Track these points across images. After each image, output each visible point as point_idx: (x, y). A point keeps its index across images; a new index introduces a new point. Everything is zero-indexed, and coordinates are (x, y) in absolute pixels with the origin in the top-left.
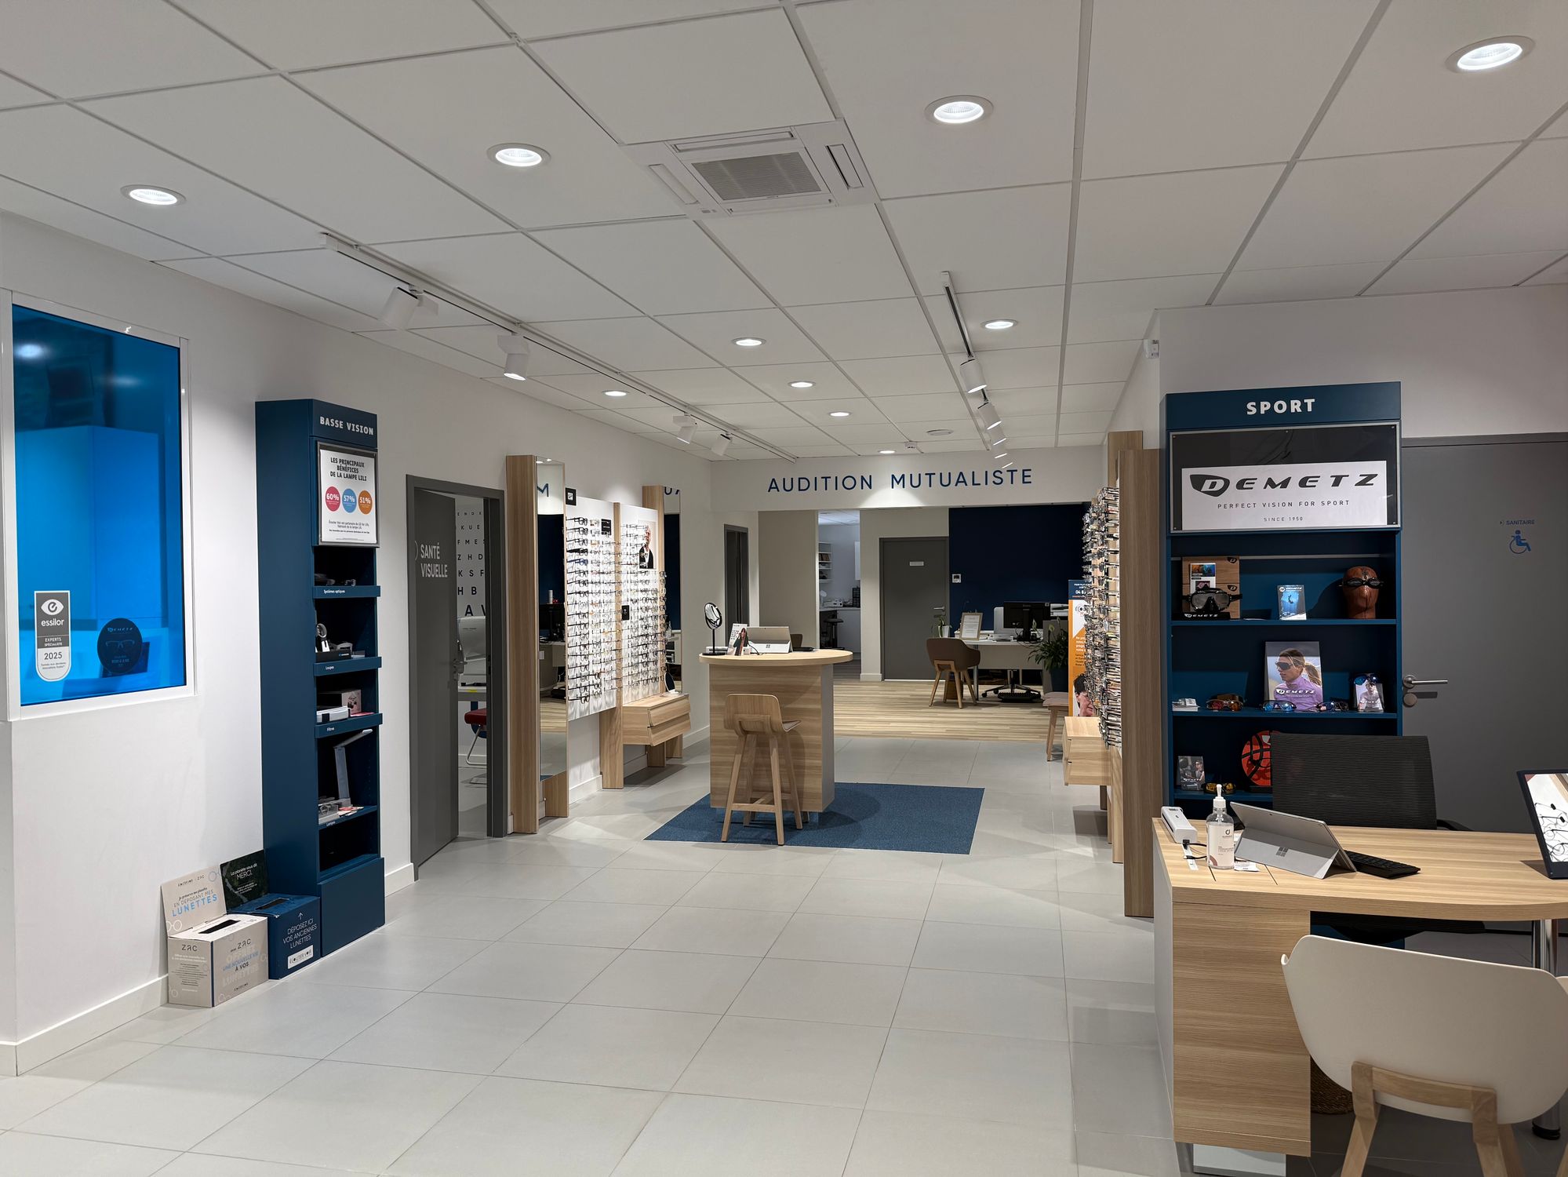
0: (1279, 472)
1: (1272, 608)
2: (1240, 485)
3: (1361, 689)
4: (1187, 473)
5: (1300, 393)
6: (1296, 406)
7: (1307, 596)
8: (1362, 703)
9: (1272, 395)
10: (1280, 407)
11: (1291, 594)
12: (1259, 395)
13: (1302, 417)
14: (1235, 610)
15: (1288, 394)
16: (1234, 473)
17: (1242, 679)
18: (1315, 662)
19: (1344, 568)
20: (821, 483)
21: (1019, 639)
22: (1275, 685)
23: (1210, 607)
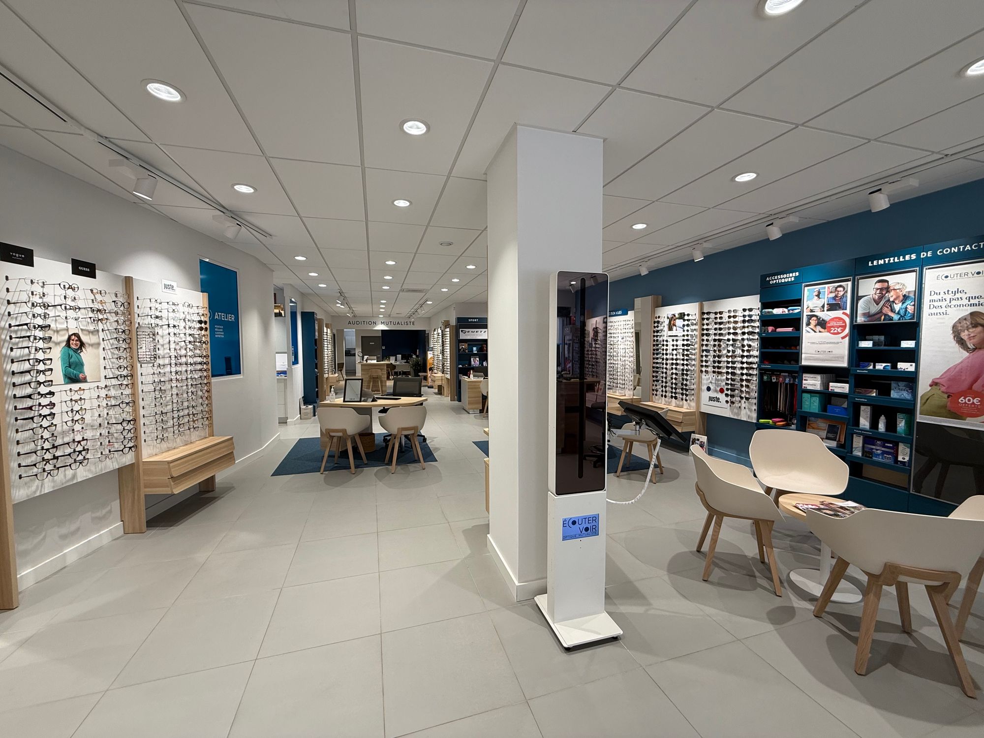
0: (473, 330)
1: (472, 350)
2: (468, 332)
3: (484, 363)
4: (460, 330)
5: (476, 318)
6: (475, 320)
7: (477, 349)
8: (484, 365)
9: (472, 318)
10: (473, 320)
11: (475, 349)
12: (470, 318)
13: (476, 322)
14: (467, 351)
15: (474, 318)
16: (467, 330)
17: (467, 362)
18: (478, 359)
19: (482, 345)
20: (363, 323)
21: (405, 363)
22: (473, 363)
23: (463, 351)
